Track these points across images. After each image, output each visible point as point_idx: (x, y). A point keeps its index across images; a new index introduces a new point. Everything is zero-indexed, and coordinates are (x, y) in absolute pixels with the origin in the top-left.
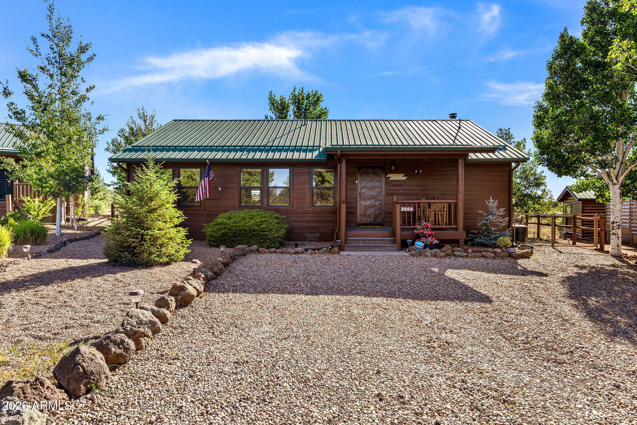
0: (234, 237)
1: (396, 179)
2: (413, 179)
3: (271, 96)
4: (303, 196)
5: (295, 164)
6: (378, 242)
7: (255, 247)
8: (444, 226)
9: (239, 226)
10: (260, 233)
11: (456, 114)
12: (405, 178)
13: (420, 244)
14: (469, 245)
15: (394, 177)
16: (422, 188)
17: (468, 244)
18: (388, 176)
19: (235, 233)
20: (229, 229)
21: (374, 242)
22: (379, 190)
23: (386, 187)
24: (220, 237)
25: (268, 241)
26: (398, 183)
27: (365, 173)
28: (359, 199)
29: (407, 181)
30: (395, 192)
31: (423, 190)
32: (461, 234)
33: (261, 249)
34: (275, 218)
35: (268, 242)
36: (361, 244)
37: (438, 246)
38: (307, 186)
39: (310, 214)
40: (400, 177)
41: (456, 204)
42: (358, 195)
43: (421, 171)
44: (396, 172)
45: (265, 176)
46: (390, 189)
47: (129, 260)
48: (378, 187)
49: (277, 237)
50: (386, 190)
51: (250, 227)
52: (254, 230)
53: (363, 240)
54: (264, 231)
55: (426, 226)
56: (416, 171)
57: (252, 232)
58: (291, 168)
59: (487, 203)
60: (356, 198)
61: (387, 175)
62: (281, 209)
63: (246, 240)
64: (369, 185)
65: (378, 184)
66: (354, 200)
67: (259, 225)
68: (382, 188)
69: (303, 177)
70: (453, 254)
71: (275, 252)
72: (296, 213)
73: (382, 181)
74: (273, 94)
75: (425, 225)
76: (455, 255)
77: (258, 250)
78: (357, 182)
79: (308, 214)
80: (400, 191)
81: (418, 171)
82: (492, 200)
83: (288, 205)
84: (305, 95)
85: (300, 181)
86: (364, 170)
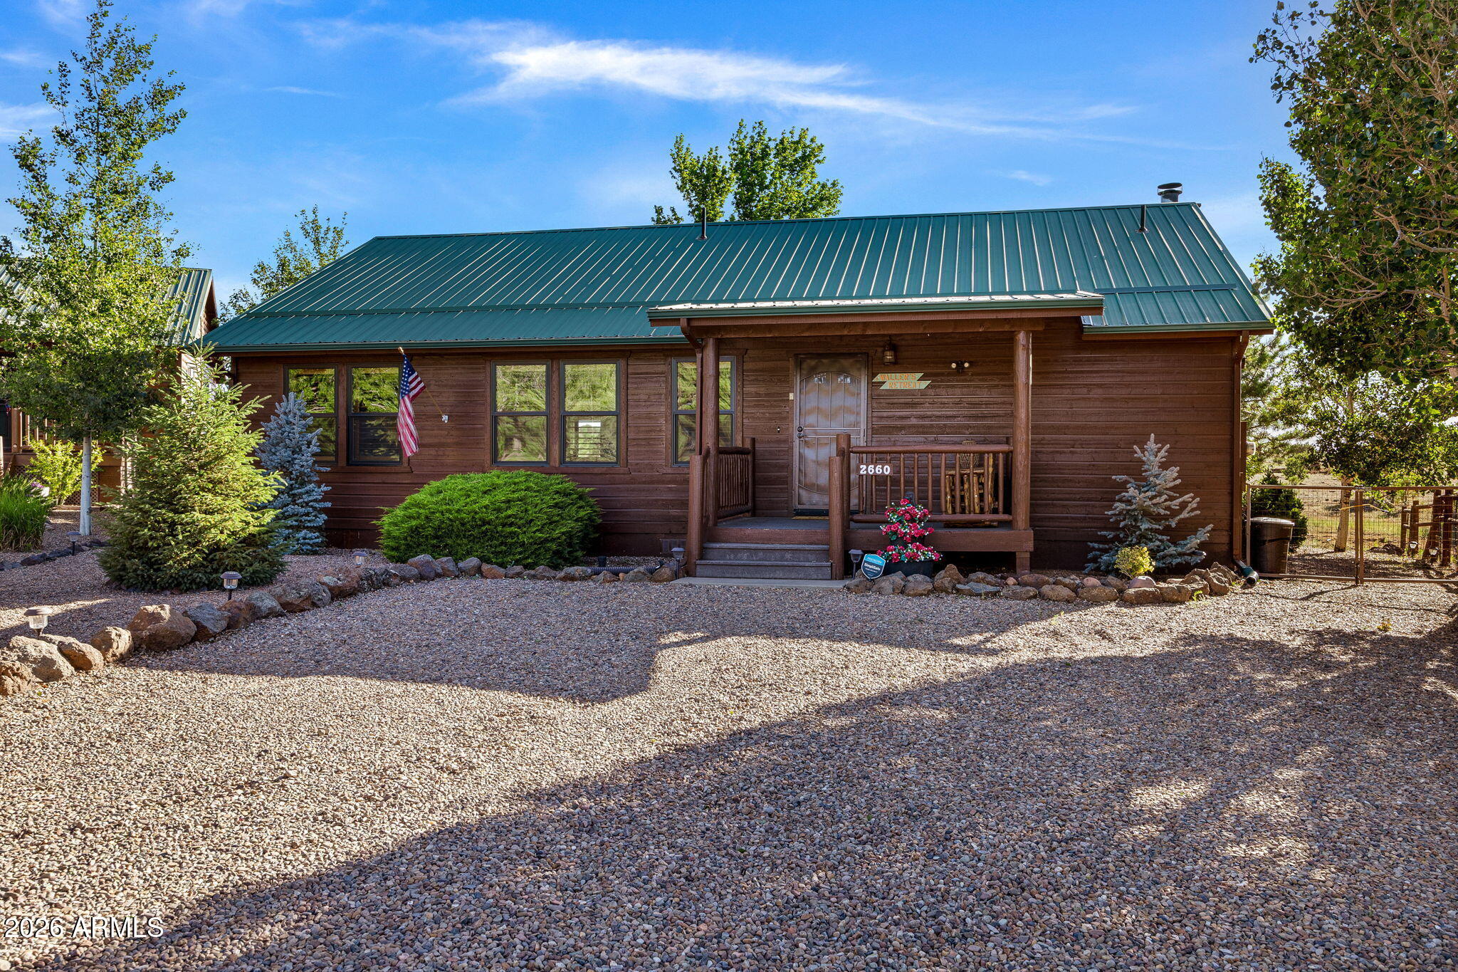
0: (436, 537)
1: (898, 387)
2: (948, 386)
3: (679, 149)
4: (653, 435)
5: (631, 351)
6: (788, 556)
7: (472, 561)
8: (988, 517)
9: (449, 511)
10: (500, 529)
11: (1179, 185)
12: (924, 385)
13: (875, 561)
14: (1086, 571)
15: (895, 382)
16: (974, 411)
17: (1084, 568)
18: (879, 378)
19: (439, 528)
20: (427, 517)
21: (778, 555)
22: (852, 418)
23: (871, 408)
24: (405, 539)
25: (519, 550)
26: (908, 399)
27: (813, 371)
28: (797, 441)
29: (931, 392)
30: (899, 423)
31: (976, 417)
32: (1021, 540)
33: (485, 567)
34: (557, 492)
35: (520, 553)
36: (744, 559)
37: (932, 569)
38: (663, 409)
39: (669, 482)
40: (910, 382)
41: (1009, 457)
42: (796, 433)
43: (966, 365)
44: (898, 365)
45: (555, 383)
46: (885, 414)
47: (143, 576)
48: (850, 411)
49: (546, 540)
50: (869, 418)
51: (476, 513)
52: (485, 522)
53: (749, 549)
54: (511, 525)
55: (908, 516)
56: (954, 365)
57: (481, 526)
58: (622, 362)
59: (1139, 454)
60: (788, 441)
61: (874, 375)
62: (596, 471)
63: (466, 545)
64: (824, 404)
65: (850, 402)
66: (784, 447)
67: (499, 510)
68: (858, 414)
69: (653, 385)
70: (954, 587)
71: (519, 575)
72: (633, 481)
73: (859, 394)
74: (685, 145)
75: (906, 511)
76: (958, 591)
77: (479, 570)
78: (791, 396)
79: (663, 482)
80: (914, 421)
81: (960, 365)
82: (1151, 445)
83: (614, 459)
84: (772, 144)
85: (643, 397)
86: (813, 363)
